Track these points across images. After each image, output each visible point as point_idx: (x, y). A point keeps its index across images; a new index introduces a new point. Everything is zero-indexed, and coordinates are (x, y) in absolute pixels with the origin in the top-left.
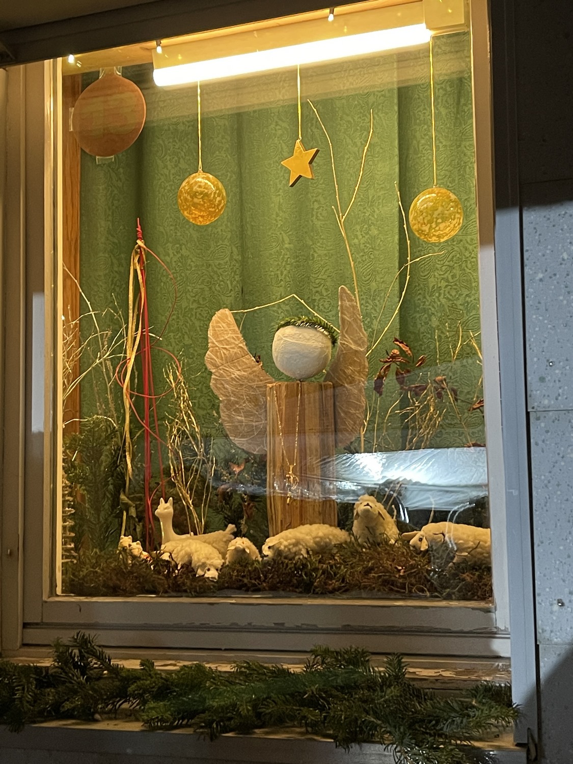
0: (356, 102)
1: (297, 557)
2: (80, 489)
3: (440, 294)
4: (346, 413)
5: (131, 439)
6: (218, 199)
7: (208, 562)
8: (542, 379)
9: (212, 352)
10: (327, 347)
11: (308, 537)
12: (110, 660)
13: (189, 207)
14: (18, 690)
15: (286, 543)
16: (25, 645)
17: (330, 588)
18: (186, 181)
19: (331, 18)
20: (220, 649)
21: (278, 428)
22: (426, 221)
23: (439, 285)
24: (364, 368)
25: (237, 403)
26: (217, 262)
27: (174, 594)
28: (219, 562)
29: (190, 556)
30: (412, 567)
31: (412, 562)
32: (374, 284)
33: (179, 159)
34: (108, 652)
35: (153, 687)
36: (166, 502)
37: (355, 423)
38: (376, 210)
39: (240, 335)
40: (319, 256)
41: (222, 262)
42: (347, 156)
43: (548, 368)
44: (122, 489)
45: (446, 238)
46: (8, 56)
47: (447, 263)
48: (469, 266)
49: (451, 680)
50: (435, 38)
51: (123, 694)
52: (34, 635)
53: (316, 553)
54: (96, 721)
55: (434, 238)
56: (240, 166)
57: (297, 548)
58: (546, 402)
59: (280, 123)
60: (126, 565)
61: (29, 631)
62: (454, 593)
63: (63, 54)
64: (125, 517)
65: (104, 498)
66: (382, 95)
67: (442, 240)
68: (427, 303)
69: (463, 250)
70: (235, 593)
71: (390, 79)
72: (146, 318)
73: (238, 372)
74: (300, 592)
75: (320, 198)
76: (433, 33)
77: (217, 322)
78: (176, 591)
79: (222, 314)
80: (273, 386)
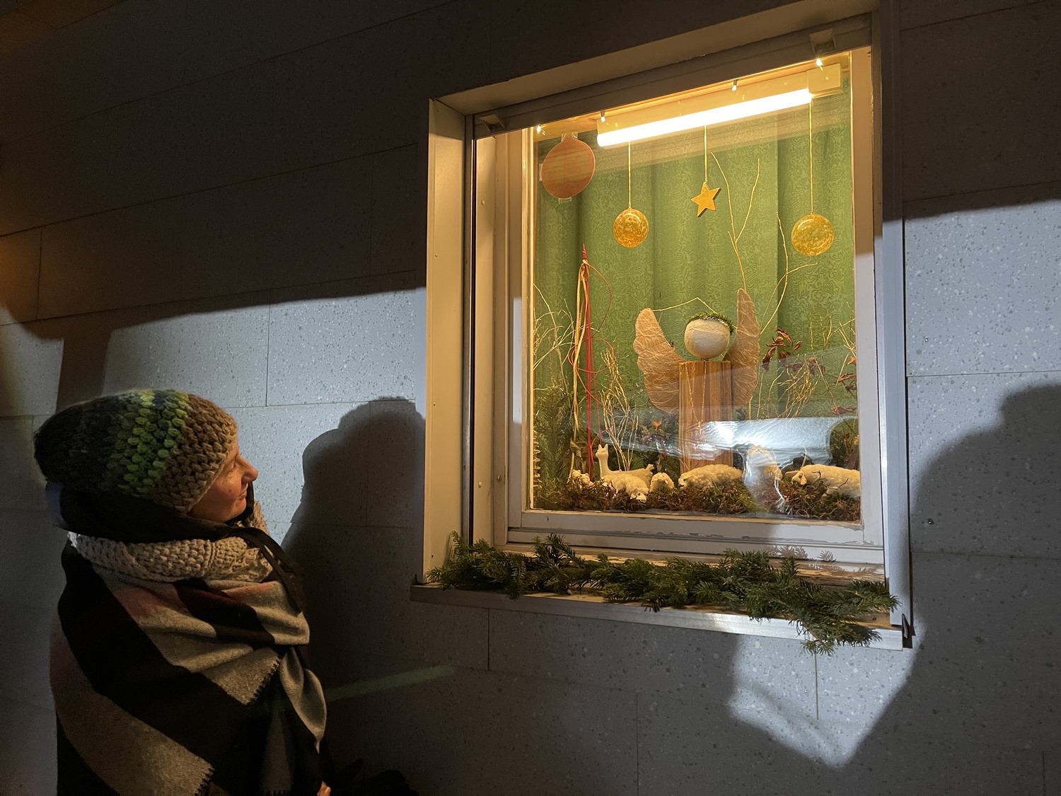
0: (744, 154)
1: (705, 488)
2: (542, 437)
3: (808, 297)
4: (740, 384)
5: (578, 402)
6: (644, 228)
7: (638, 489)
8: (919, 352)
9: (638, 340)
10: (727, 335)
11: (713, 474)
12: (574, 554)
13: (621, 234)
14: (514, 571)
15: (696, 477)
16: (509, 542)
17: (732, 510)
18: (620, 215)
19: (734, 88)
20: (650, 551)
21: (689, 395)
22: (805, 239)
23: (808, 290)
24: (757, 350)
25: (657, 376)
26: (635, 276)
27: (615, 511)
28: (646, 490)
29: (624, 484)
30: (795, 496)
31: (795, 493)
32: (756, 289)
33: (608, 201)
34: (573, 549)
35: (609, 573)
36: (603, 447)
37: (748, 391)
38: (759, 234)
39: (659, 327)
40: (713, 270)
41: (638, 275)
42: (736, 195)
43: (925, 343)
44: (571, 439)
45: (820, 252)
46: (500, 126)
47: (814, 273)
48: (832, 276)
49: (829, 578)
50: (814, 100)
51: (587, 578)
52: (515, 536)
53: (718, 485)
54: (569, 594)
55: (811, 252)
56: (653, 205)
57: (705, 481)
58: (922, 369)
59: (685, 171)
60: (578, 488)
61: (512, 533)
62: (829, 516)
63: (534, 124)
64: (573, 458)
65: (558, 444)
66: (765, 148)
67: (817, 254)
68: (798, 304)
69: (827, 264)
70: (659, 512)
71: (772, 134)
72: (587, 316)
73: (658, 354)
74: (709, 512)
75: (715, 227)
76: (812, 96)
77: (643, 318)
78: (615, 509)
79: (646, 312)
80: (684, 365)
